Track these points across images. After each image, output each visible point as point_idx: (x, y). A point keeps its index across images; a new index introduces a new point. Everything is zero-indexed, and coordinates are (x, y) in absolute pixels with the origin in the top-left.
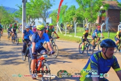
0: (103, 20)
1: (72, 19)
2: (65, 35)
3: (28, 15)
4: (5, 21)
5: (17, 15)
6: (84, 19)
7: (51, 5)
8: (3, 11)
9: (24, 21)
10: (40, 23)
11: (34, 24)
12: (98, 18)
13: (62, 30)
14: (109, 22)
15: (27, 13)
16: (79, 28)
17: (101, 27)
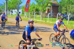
0: (49, 11)
1: (33, 10)
2: (29, 19)
3: (9, 7)
5: (3, 7)
6: (40, 11)
7: (22, 3)
9: (6, 10)
10: (15, 12)
12: (47, 10)
14: (53, 12)
16: (37, 15)
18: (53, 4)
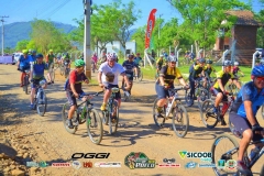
0: (226, 44)
1: (171, 43)
3: (94, 36)
4: (55, 48)
5: (76, 36)
6: (193, 43)
7: (135, 19)
8: (52, 29)
9: (88, 46)
11: (105, 52)
12: (218, 41)
13: (153, 62)
14: (237, 47)
15: (92, 33)
17: (223, 58)
18: (239, 19)
